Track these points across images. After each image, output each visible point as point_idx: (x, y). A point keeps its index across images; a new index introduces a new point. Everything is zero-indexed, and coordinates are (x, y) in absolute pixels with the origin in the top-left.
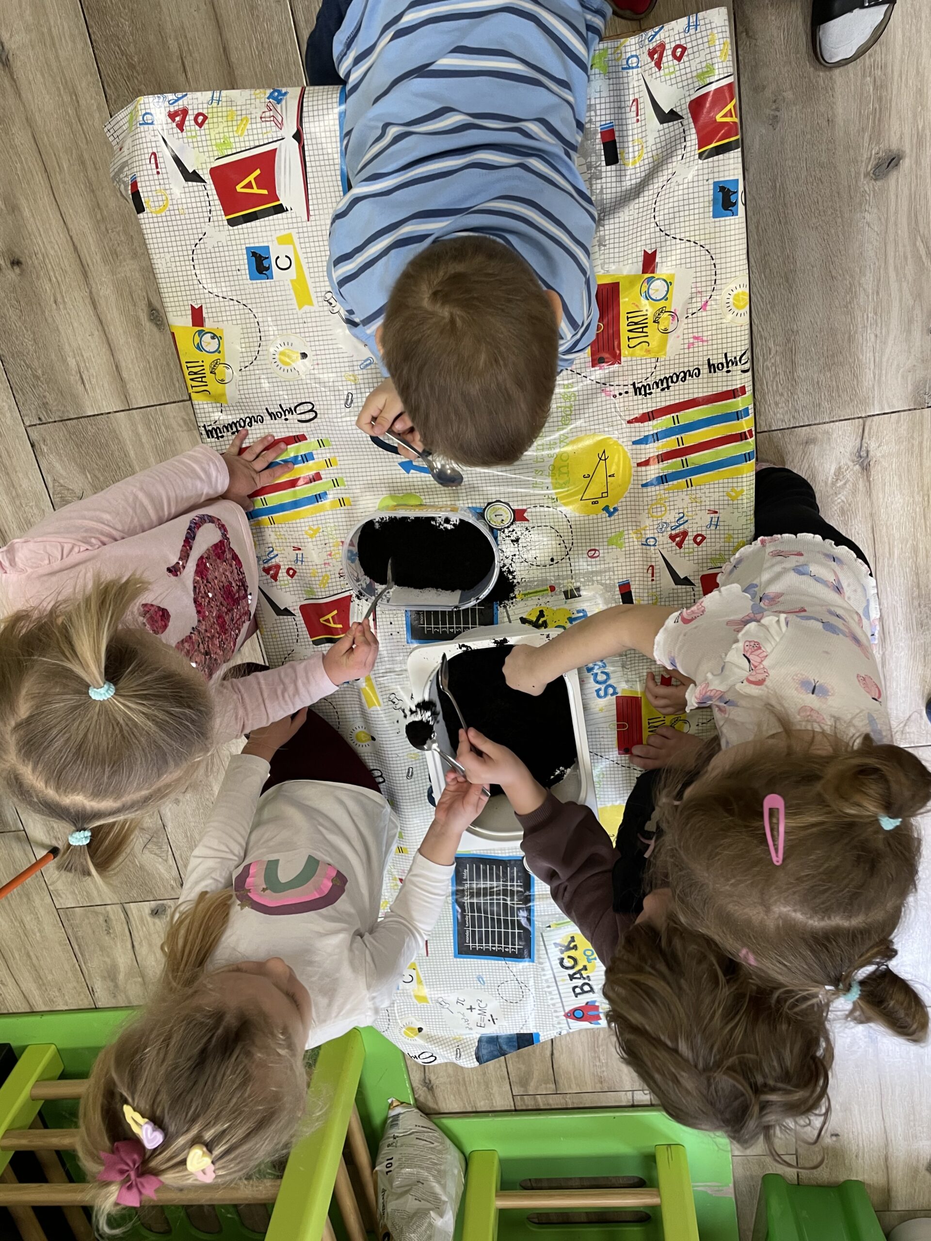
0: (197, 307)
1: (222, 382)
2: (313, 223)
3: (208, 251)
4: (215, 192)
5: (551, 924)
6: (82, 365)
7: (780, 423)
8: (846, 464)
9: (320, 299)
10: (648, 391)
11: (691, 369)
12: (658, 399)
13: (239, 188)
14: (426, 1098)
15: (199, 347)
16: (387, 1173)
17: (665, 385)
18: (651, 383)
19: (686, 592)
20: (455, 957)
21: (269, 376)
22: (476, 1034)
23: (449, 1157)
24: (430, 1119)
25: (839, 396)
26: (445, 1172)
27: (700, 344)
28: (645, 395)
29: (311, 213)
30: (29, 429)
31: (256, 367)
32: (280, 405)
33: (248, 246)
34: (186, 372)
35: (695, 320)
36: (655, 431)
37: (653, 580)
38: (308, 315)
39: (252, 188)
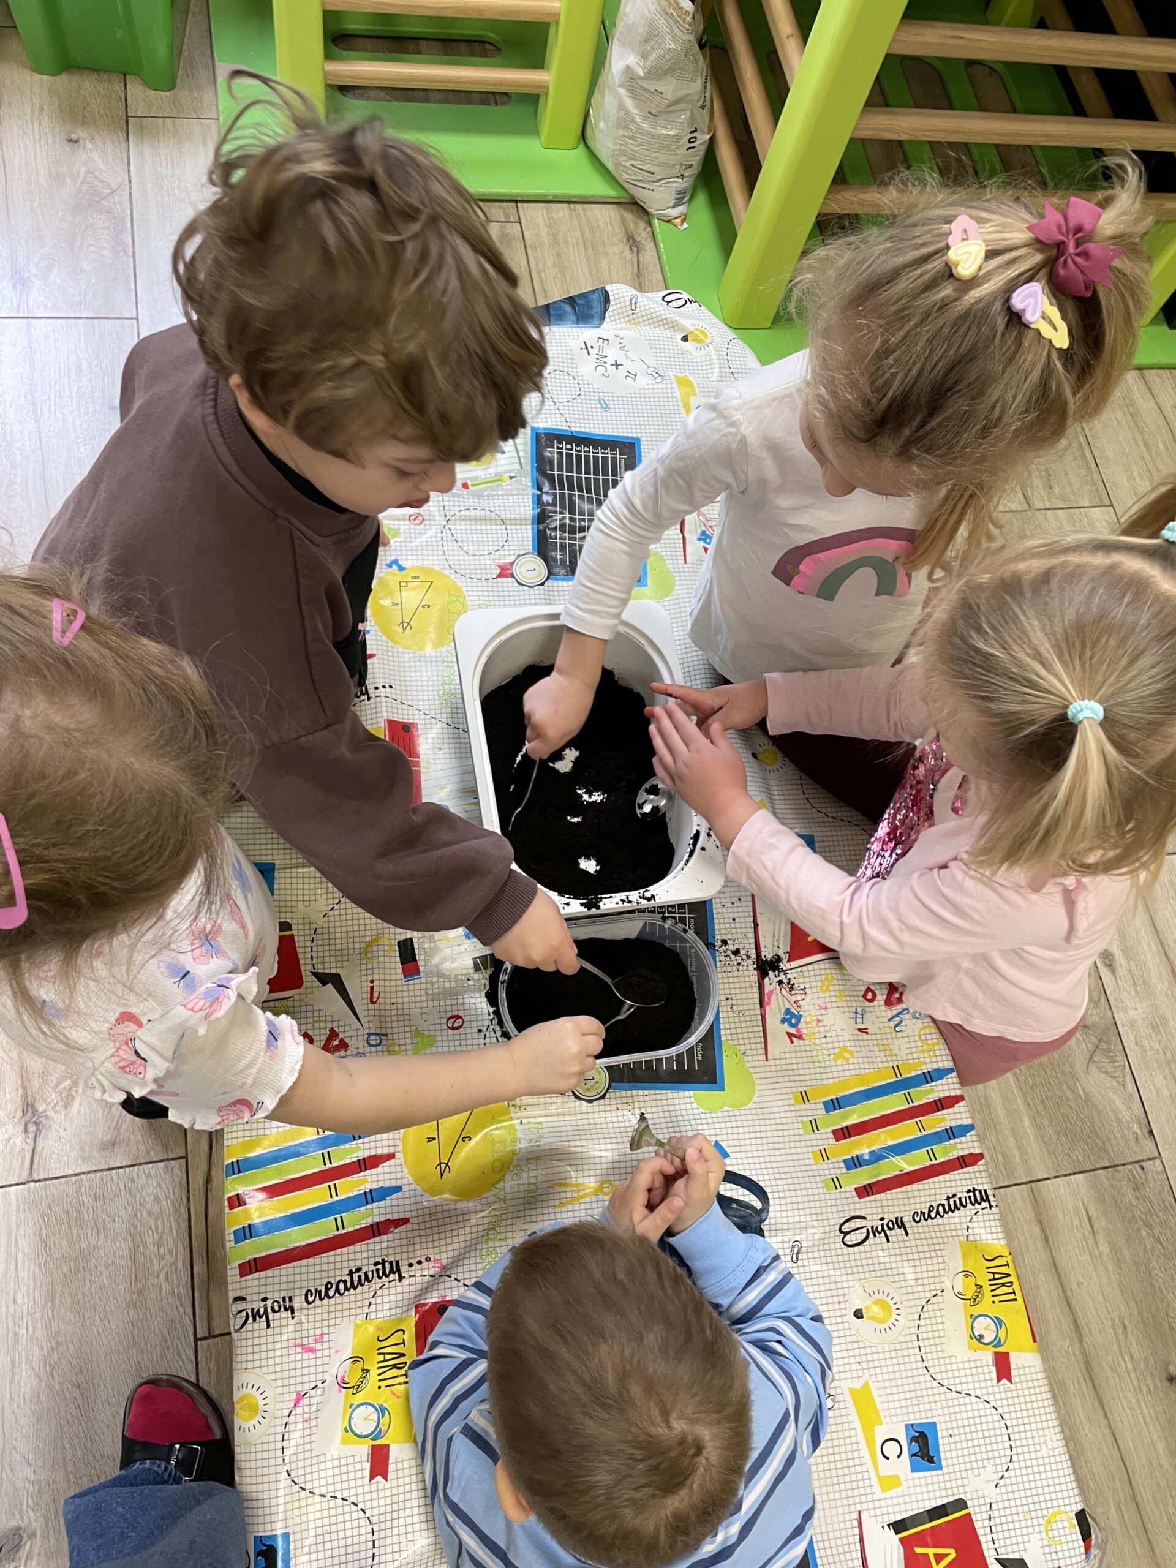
0: (1005, 1381)
1: (967, 1274)
2: (852, 1508)
3: (992, 1461)
4: (984, 1546)
5: (509, 482)
6: (1091, 1242)
7: (153, 1173)
8: (56, 1113)
9: (839, 1398)
10: (380, 1267)
11: (318, 1302)
12: (365, 1255)
13: (952, 1553)
14: (637, 226)
15: (999, 1322)
16: (696, 131)
17: (355, 1276)
18: (376, 1279)
19: (323, 963)
20: (639, 440)
21: (903, 1284)
22: (609, 328)
23: (610, 145)
24: (632, 197)
25: (67, 1212)
26: (618, 126)
27: (305, 1342)
28: (384, 1261)
29: (856, 1523)
30: (1156, 1154)
31: (922, 1295)
32: (888, 1241)
33: (940, 1472)
34: (1016, 1286)
35: (313, 1378)
36: (369, 1206)
37: (372, 982)
38: (854, 1374)
39: (936, 1555)
